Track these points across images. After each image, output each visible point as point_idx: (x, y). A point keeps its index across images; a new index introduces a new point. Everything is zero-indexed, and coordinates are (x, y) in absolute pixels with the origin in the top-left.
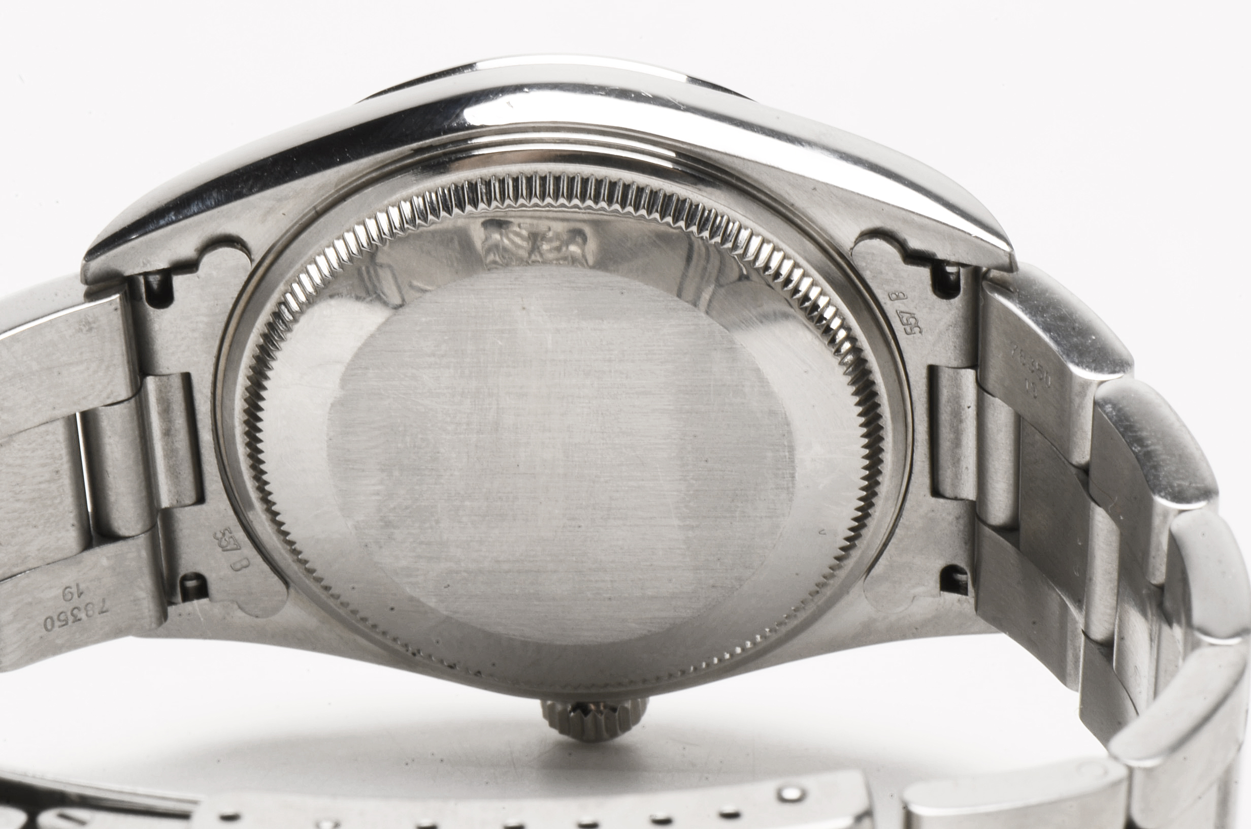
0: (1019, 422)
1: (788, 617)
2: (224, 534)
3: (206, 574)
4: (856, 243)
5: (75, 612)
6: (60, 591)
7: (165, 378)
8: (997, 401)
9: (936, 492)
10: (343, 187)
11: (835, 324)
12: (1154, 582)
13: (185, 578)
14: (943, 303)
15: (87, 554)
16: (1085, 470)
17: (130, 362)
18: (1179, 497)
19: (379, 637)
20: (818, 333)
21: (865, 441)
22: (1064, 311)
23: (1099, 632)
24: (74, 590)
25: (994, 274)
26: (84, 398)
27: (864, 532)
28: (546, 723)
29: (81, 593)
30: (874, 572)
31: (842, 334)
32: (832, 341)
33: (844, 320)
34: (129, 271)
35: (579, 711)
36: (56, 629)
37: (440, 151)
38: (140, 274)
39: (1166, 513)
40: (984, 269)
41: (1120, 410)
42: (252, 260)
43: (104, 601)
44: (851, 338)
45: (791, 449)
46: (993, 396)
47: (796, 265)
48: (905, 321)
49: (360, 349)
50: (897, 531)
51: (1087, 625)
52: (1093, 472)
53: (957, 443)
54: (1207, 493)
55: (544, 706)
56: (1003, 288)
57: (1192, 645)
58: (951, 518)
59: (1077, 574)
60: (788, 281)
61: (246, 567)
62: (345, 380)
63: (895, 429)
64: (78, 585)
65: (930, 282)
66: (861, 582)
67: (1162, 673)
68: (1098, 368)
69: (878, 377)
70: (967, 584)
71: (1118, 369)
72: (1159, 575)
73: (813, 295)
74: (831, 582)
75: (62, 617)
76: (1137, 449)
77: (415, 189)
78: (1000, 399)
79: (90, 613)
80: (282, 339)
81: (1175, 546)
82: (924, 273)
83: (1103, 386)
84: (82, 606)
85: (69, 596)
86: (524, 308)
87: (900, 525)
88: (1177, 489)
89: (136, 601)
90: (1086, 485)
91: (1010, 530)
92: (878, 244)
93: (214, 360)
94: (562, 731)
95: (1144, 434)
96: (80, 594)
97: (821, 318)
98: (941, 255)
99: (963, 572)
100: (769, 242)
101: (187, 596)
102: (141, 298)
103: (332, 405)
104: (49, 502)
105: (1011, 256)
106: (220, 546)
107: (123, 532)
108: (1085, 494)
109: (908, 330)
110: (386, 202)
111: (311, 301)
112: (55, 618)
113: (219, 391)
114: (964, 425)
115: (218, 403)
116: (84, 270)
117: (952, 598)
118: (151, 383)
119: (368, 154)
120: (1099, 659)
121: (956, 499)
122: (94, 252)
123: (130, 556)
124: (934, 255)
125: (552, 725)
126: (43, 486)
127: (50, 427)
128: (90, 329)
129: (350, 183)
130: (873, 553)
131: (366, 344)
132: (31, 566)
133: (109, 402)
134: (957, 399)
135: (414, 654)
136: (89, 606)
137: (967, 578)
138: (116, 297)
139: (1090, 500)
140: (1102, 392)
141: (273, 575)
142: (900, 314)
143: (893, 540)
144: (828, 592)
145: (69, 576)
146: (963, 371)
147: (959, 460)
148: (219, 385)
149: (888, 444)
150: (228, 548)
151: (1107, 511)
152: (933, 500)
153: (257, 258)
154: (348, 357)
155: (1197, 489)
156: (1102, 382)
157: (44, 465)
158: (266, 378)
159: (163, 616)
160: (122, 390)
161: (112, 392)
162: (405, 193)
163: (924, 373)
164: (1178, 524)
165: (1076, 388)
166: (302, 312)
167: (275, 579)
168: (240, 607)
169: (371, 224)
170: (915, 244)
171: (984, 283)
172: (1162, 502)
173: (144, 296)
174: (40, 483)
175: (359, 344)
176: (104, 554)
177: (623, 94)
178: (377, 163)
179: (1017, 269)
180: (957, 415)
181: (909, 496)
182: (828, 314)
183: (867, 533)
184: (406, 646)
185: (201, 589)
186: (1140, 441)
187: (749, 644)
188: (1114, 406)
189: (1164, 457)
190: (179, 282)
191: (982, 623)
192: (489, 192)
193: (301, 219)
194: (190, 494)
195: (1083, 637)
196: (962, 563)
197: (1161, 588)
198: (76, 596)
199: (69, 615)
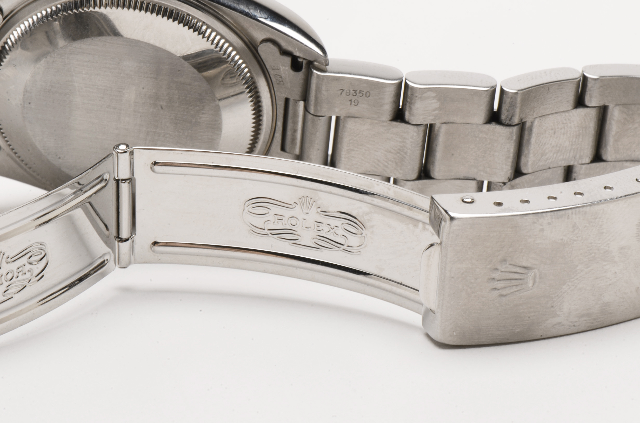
5: (355, 94)
6: (359, 105)
24: (353, 103)
29: (350, 100)
36: (365, 91)
43: (341, 93)
64: (351, 104)
75: (361, 95)
79: (348, 91)
84: (351, 95)
85: (356, 101)
89: (327, 90)
104: (355, 142)
112: (364, 95)
123: (325, 110)
126: (356, 149)
136: (348, 94)
145: (353, 110)
157: (353, 157)
174: (357, 151)
194: (291, 103)
198: (353, 101)
199: (358, 94)
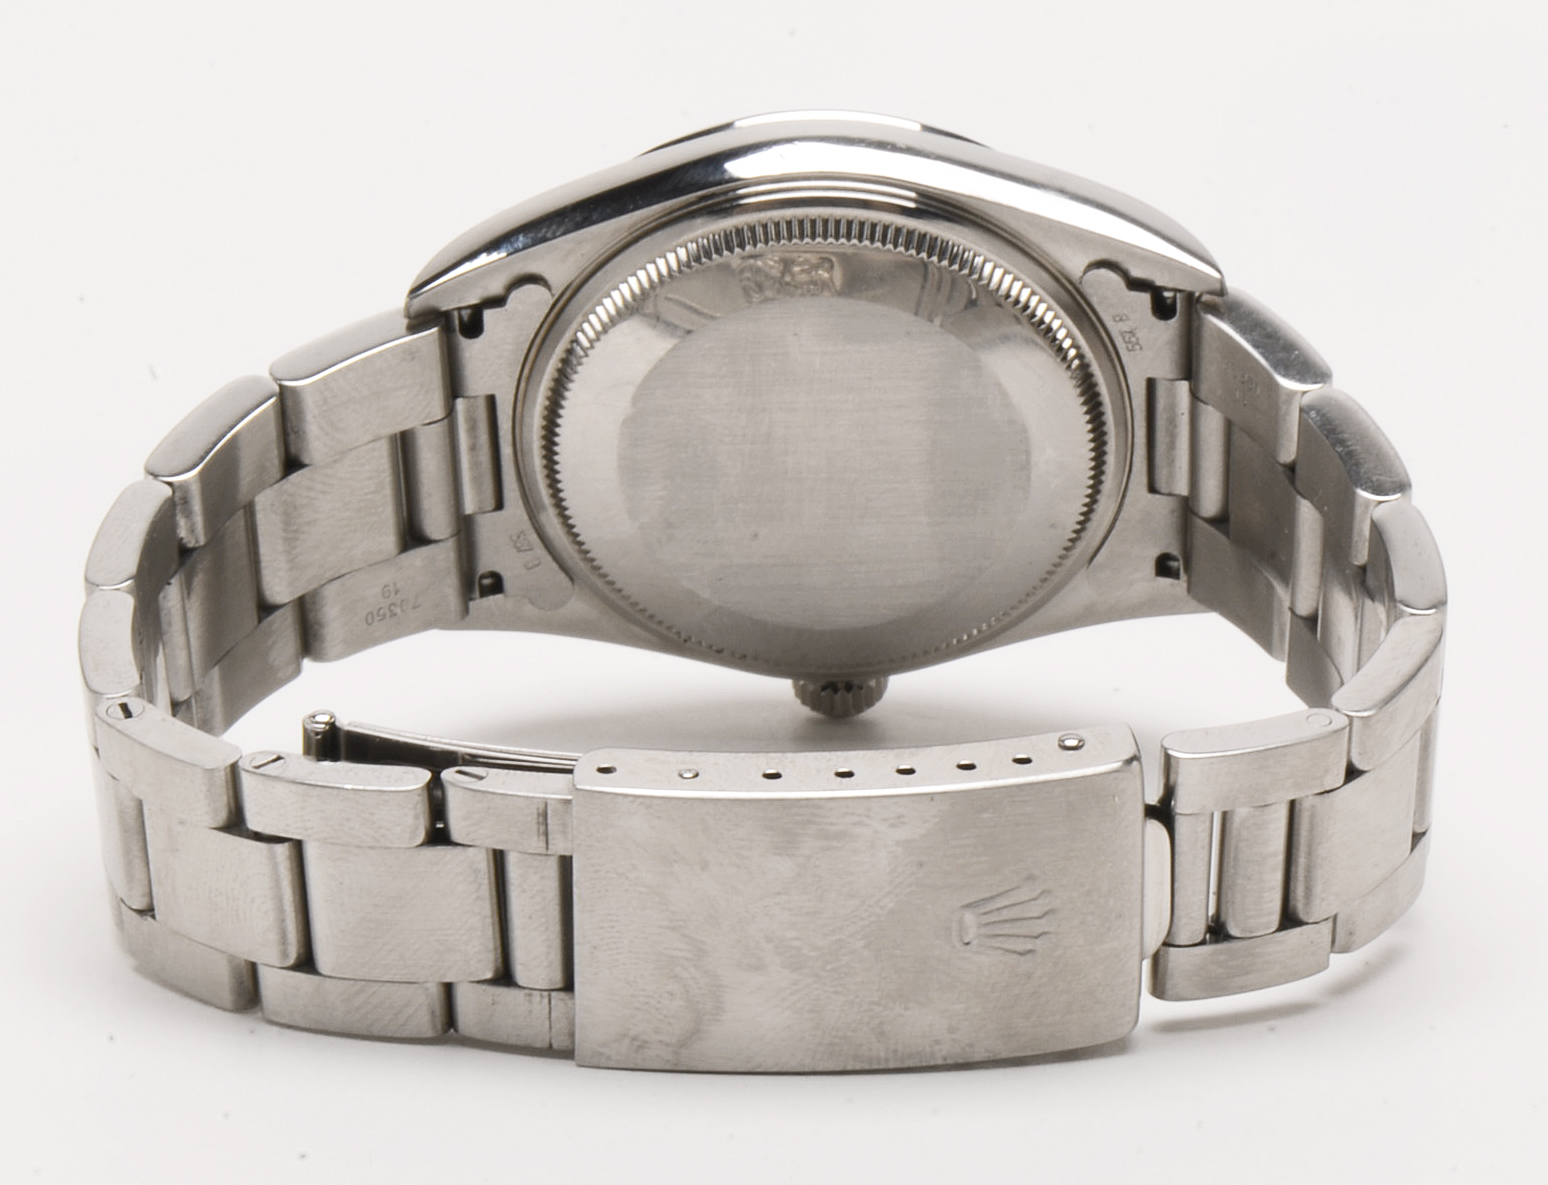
0: (1229, 427)
1: (1020, 602)
2: (519, 537)
3: (502, 573)
4: (1085, 272)
5: (392, 607)
6: (379, 590)
7: (472, 400)
8: (1210, 408)
9: (1152, 488)
10: (637, 230)
11: (1067, 344)
12: (1356, 563)
13: (483, 577)
14: (1162, 323)
15: (404, 555)
16: (1291, 468)
17: (445, 388)
18: (1378, 490)
19: (655, 626)
20: (1052, 353)
21: (1092, 445)
22: (1269, 330)
23: (1304, 608)
24: (392, 588)
25: (1206, 298)
26: (406, 419)
27: (1088, 525)
28: (799, 701)
30: (1096, 560)
31: (1072, 353)
32: (1064, 358)
33: (1074, 339)
34: (445, 308)
35: (829, 691)
36: (376, 623)
37: (722, 198)
38: (454, 309)
39: (1367, 503)
40: (1197, 294)
41: (1323, 415)
42: (553, 295)
43: (417, 597)
44: (1080, 356)
45: (1028, 453)
46: (1205, 403)
47: (1033, 293)
48: (1127, 339)
49: (651, 372)
50: (1118, 523)
51: (1293, 602)
52: (1299, 470)
53: (1172, 445)
54: (1402, 487)
55: (795, 686)
56: (1214, 310)
57: (1394, 616)
58: (1166, 512)
59: (1283, 558)
60: (1026, 307)
61: (538, 565)
62: (636, 400)
63: (1117, 435)
64: (395, 584)
65: (1150, 306)
66: (1084, 570)
67: (1365, 642)
68: (1302, 379)
69: (1103, 389)
70: (1178, 570)
71: (1319, 380)
72: (1361, 555)
73: (1047, 319)
74: (1059, 569)
75: (381, 613)
76: (1340, 449)
77: (700, 232)
78: (1213, 406)
79: (404, 608)
80: (580, 364)
81: (1377, 532)
82: (1144, 299)
83: (1306, 395)
84: (398, 603)
85: (386, 595)
86: (795, 334)
87: (1120, 518)
88: (1376, 484)
90: (1292, 480)
91: (1220, 521)
92: (1103, 272)
93: (515, 383)
94: (814, 708)
95: (1346, 436)
96: (397, 592)
97: (1055, 339)
98: (1159, 283)
99: (1177, 560)
100: (1010, 273)
101: (486, 592)
102: (454, 330)
103: (624, 421)
104: (373, 511)
105: (1222, 282)
106: (516, 547)
107: (434, 536)
108: (1292, 489)
109: (1130, 347)
110: (674, 244)
111: (605, 329)
112: (375, 613)
113: (519, 410)
114: (1178, 430)
115: (518, 421)
116: (407, 308)
117: (1165, 582)
118: (460, 404)
119: (658, 202)
120: (1305, 631)
121: (1170, 494)
122: (415, 291)
123: (440, 557)
124: (1153, 282)
125: (804, 702)
126: (370, 496)
127: (377, 444)
128: (413, 358)
129: (642, 227)
130: (1096, 543)
131: (655, 368)
132: (356, 568)
133: (428, 421)
134: (1172, 407)
135: (685, 641)
136: (404, 602)
137: (1179, 566)
138: (435, 330)
139: (1295, 493)
140: (1306, 400)
141: (560, 571)
142: (1122, 334)
143: (1113, 532)
144: (1056, 579)
145: (388, 576)
146: (1178, 383)
147: (1173, 461)
148: (519, 404)
149: (1111, 446)
150: (523, 548)
151: (1312, 502)
152: (1150, 496)
153: (557, 292)
154: (639, 378)
155: (1393, 482)
156: (1304, 393)
157: (370, 479)
158: (564, 398)
159: (466, 610)
160: (438, 412)
161: (429, 413)
162: (691, 235)
163: (1143, 385)
164: (1378, 513)
165: (1283, 397)
166: (598, 339)
167: (562, 576)
168: (532, 602)
169: (661, 262)
170: (1136, 272)
171: (1198, 306)
172: (1363, 494)
173: (457, 328)
174: (366, 494)
175: (649, 368)
176: (418, 555)
177: (881, 145)
178: (665, 210)
179: (1227, 294)
180: (1172, 422)
181: (1129, 494)
182: (1061, 335)
183: (1091, 526)
184: (679, 633)
185: (496, 585)
186: (1342, 442)
187: (984, 626)
188: (1318, 412)
189: (1363, 455)
190: (489, 315)
191: (1193, 603)
192: (766, 233)
193: (597, 259)
194: (490, 502)
195: (1289, 614)
196: (1175, 551)
197: (1363, 569)
198: (393, 594)
199: (387, 610)
